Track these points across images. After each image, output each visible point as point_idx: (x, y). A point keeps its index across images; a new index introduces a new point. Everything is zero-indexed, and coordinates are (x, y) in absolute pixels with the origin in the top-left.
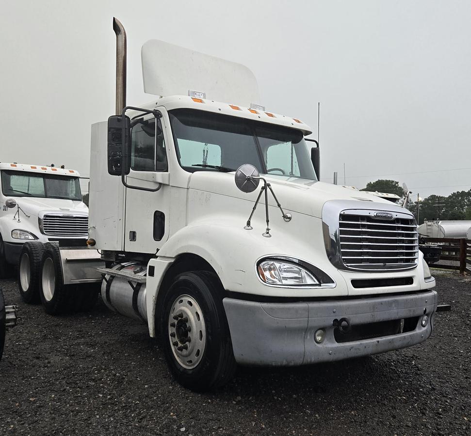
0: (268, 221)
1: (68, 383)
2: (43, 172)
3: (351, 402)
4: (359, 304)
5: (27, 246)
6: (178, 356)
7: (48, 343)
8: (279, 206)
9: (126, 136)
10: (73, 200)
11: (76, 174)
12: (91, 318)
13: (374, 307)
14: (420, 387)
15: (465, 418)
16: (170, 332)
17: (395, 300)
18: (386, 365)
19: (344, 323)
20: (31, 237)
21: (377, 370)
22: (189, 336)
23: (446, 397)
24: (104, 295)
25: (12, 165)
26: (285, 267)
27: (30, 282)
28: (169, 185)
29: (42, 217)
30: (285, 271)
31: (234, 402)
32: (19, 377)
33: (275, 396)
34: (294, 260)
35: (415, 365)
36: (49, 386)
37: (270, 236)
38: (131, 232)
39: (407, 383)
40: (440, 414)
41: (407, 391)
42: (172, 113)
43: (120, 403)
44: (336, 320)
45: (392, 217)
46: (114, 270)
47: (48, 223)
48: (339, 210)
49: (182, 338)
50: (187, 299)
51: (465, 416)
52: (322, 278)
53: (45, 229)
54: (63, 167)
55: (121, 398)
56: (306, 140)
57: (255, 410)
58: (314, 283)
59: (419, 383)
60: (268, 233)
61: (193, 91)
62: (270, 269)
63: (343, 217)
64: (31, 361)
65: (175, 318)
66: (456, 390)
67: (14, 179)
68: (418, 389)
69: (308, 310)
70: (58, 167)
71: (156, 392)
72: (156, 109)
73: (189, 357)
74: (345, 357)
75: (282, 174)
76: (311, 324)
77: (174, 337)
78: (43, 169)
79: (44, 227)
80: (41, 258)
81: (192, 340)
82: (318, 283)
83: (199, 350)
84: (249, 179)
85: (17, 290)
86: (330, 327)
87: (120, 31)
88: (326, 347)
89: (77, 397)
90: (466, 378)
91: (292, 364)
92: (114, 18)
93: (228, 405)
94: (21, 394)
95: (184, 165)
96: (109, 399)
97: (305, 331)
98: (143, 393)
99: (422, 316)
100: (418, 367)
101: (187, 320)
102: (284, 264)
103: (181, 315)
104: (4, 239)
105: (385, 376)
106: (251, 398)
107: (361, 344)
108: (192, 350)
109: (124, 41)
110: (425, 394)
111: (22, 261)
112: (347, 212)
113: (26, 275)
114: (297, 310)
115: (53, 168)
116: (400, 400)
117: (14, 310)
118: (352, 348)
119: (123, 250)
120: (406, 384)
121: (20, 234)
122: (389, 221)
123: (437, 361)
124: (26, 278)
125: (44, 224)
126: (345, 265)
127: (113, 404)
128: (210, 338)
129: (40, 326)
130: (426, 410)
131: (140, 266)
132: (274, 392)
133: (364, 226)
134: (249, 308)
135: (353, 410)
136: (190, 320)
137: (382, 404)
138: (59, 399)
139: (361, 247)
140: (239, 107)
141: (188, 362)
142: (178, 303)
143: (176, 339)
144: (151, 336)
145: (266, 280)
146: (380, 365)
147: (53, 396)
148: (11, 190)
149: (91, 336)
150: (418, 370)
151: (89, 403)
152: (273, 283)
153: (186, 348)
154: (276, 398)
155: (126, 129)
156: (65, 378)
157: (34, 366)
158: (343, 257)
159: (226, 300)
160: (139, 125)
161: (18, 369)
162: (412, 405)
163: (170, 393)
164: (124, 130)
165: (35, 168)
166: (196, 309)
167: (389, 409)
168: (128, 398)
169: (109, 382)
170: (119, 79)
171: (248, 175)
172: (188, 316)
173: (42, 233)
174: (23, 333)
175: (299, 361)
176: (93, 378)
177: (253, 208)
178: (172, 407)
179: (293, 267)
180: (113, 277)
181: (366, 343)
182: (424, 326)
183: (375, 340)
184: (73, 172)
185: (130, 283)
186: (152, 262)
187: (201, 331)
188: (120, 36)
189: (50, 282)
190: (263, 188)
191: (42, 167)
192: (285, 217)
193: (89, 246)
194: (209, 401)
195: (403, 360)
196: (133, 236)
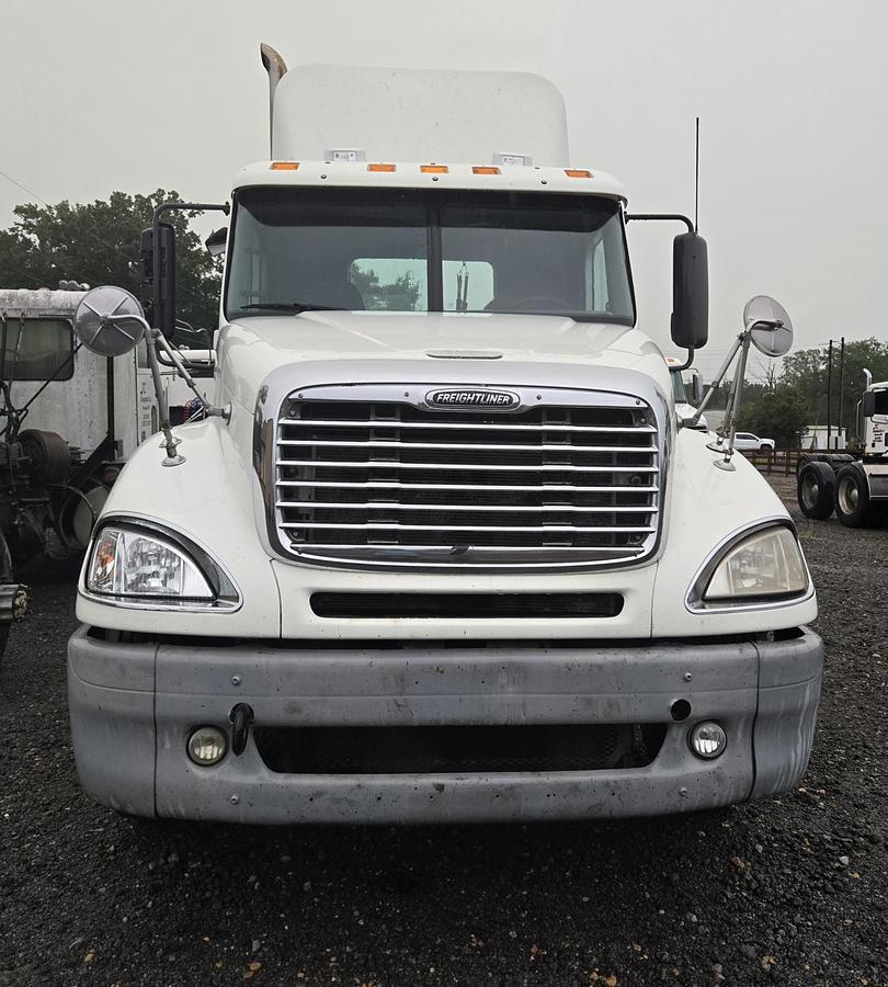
13: (402, 678)
42: (240, 203)
45: (509, 402)
48: (286, 386)
52: (218, 582)
58: (199, 594)
60: (172, 456)
69: (154, 669)
82: (210, 594)
91: (131, 810)
97: (152, 726)
112: (313, 395)
114: (123, 667)
126: (289, 546)
133: (387, 434)
158: (284, 524)
171: (104, 313)
175: (146, 807)
181: (382, 786)
182: (707, 757)
183: (428, 781)
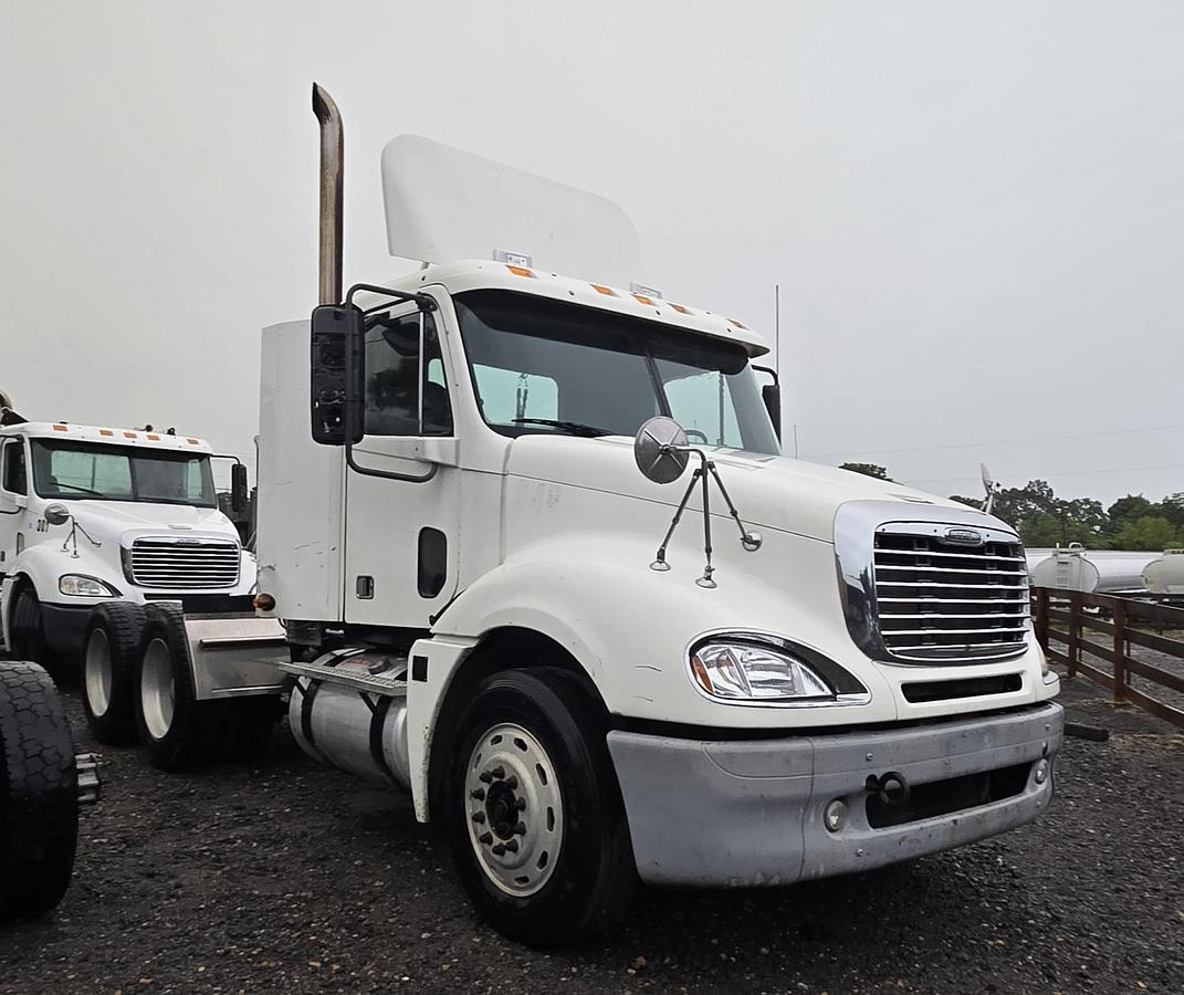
0: (708, 550)
1: (233, 937)
2: (128, 442)
3: (889, 958)
4: (919, 738)
5: (103, 612)
6: (491, 867)
7: (169, 838)
8: (734, 513)
9: (354, 353)
10: (197, 506)
11: (202, 447)
12: (257, 776)
13: (948, 744)
14: (1027, 917)
15: (1140, 984)
16: (469, 812)
17: (991, 726)
18: (945, 868)
19: (891, 784)
20: (104, 592)
21: (927, 880)
22: (520, 820)
23: (1088, 936)
24: (296, 724)
25: (56, 428)
26: (752, 657)
27: (112, 695)
28: (456, 467)
29: (129, 546)
30: (753, 668)
31: (630, 971)
32: (113, 923)
33: (722, 952)
34: (776, 642)
35: (1004, 866)
36: (189, 944)
37: (714, 586)
38: (359, 578)
39: (999, 908)
40: (1087, 977)
41: (1004, 927)
42: (461, 302)
43: (365, 980)
44: (872, 778)
45: (979, 539)
46: (319, 666)
47: (142, 558)
48: (874, 523)
49: (501, 824)
50: (512, 733)
51: (1140, 979)
52: (840, 681)
53: (136, 573)
54: (171, 432)
55: (365, 968)
56: (754, 367)
57: (683, 989)
58: (820, 693)
59: (1023, 906)
60: (709, 578)
61: (506, 251)
62: (719, 663)
63: (882, 539)
64: (135, 883)
65: (485, 778)
66: (1103, 919)
67: (59, 459)
68: (1023, 922)
69: (812, 755)
70: (162, 432)
71: (444, 953)
72: (422, 291)
73: (518, 870)
74: (890, 860)
75: (703, 442)
76: (820, 789)
77: (482, 822)
78: (127, 435)
79: (135, 567)
80: (136, 640)
81: (529, 831)
82: (830, 693)
83: (545, 855)
84: (666, 452)
85: (81, 714)
86: (858, 794)
87: (328, 114)
88: (850, 840)
89: (260, 969)
90: (1118, 890)
91: (775, 881)
92: (314, 84)
93: (617, 978)
94: (124, 966)
95: (494, 421)
96: (338, 972)
97: (803, 804)
98: (416, 956)
99: (1038, 760)
100: (1011, 871)
101: (514, 783)
102: (750, 650)
103: (500, 773)
104: (43, 596)
105: (949, 893)
106: (667, 960)
107: (922, 829)
108: (529, 855)
109: (337, 137)
110: (1041, 931)
111: (90, 648)
112: (890, 529)
113: (100, 676)
114: (787, 757)
115: (150, 433)
116: (992, 947)
117: (93, 765)
118: (903, 839)
119: (341, 620)
120: (997, 911)
121: (80, 585)
122: (973, 548)
123: (1046, 855)
124: (101, 686)
125: (135, 562)
126: (888, 649)
127: (349, 984)
128: (575, 824)
129: (143, 798)
130: (1054, 968)
131: (384, 657)
132: (715, 941)
133: (923, 560)
134: (678, 755)
135: (900, 976)
136: (523, 785)
137: (958, 958)
138: (218, 976)
139: (919, 608)
140: (611, 289)
141: (516, 880)
142: (488, 742)
143: (487, 828)
144: (421, 819)
145: (714, 690)
146: (931, 868)
147: (202, 969)
148: (53, 483)
149: (266, 818)
150: (1014, 877)
151: (292, 984)
152: (729, 696)
153: (514, 848)
154: (723, 956)
155: (354, 335)
156: (223, 923)
157: (144, 896)
158: (883, 633)
159: (613, 737)
160: (380, 328)
161: (105, 904)
162: (1023, 959)
163: (478, 953)
164: (349, 338)
165: (110, 434)
166: (535, 756)
167: (975, 971)
168: (381, 967)
169: (329, 930)
170: (326, 225)
171: (664, 442)
172: (518, 773)
173: (131, 582)
174: (105, 815)
175: (792, 875)
176: (291, 921)
177: (674, 521)
178: (490, 988)
179: (769, 656)
180: (317, 683)
181: (932, 826)
182: (1040, 783)
183: (948, 818)
184: (196, 443)
185: (364, 696)
186: (419, 648)
187: (550, 810)
188: (328, 125)
189: (161, 695)
190: (697, 473)
191: (126, 431)
192: (746, 539)
193: (259, 611)
194: (574, 970)
195: (977, 856)
196: (366, 587)
